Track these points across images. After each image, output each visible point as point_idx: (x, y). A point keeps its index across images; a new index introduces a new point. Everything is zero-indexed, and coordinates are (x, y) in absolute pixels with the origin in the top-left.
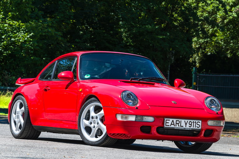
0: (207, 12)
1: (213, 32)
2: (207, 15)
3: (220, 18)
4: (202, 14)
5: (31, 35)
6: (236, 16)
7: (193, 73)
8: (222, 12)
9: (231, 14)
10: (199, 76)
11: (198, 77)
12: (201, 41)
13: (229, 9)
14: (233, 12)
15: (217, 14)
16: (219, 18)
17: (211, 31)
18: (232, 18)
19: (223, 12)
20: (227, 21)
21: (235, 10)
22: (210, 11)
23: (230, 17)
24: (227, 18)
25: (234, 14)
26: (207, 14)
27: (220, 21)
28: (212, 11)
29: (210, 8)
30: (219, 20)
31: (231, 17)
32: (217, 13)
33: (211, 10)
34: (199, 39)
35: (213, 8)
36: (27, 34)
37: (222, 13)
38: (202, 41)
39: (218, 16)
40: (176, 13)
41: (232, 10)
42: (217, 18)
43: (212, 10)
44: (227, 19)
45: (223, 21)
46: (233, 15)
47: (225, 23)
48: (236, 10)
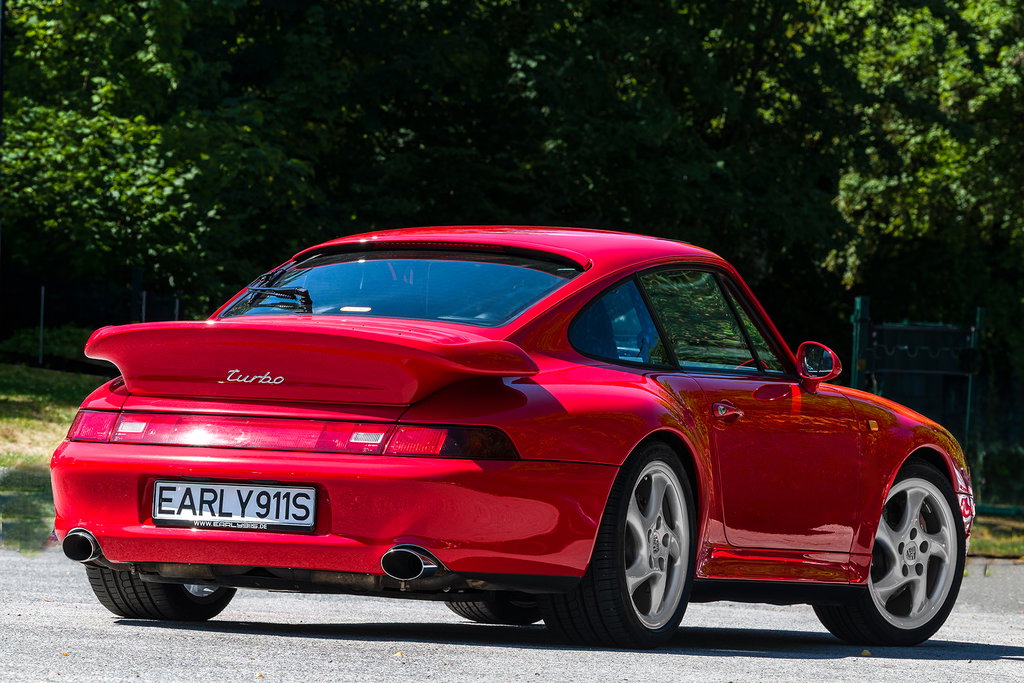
0: (896, 69)
1: (922, 149)
2: (897, 78)
3: (952, 89)
4: (877, 75)
5: (189, 176)
6: (1014, 80)
7: (856, 321)
8: (959, 68)
9: (996, 74)
10: (880, 333)
11: (874, 334)
12: (875, 185)
13: (987, 55)
14: (1004, 63)
15: (937, 75)
16: (945, 90)
17: (917, 143)
18: (999, 90)
19: (964, 66)
20: (980, 103)
21: (1010, 59)
22: (910, 63)
23: (993, 85)
24: (982, 89)
25: (1009, 73)
26: (895, 74)
27: (950, 103)
28: (916, 63)
29: (908, 52)
30: (946, 99)
31: (995, 89)
32: (938, 68)
33: (912, 59)
34: (869, 180)
35: (921, 52)
36: (170, 172)
37: (960, 72)
38: (876, 187)
39: (942, 82)
40: (771, 74)
41: (999, 59)
42: (940, 90)
43: (919, 58)
44: (979, 94)
45: (961, 105)
46: (1002, 79)
47: (972, 110)
48: (1017, 59)
